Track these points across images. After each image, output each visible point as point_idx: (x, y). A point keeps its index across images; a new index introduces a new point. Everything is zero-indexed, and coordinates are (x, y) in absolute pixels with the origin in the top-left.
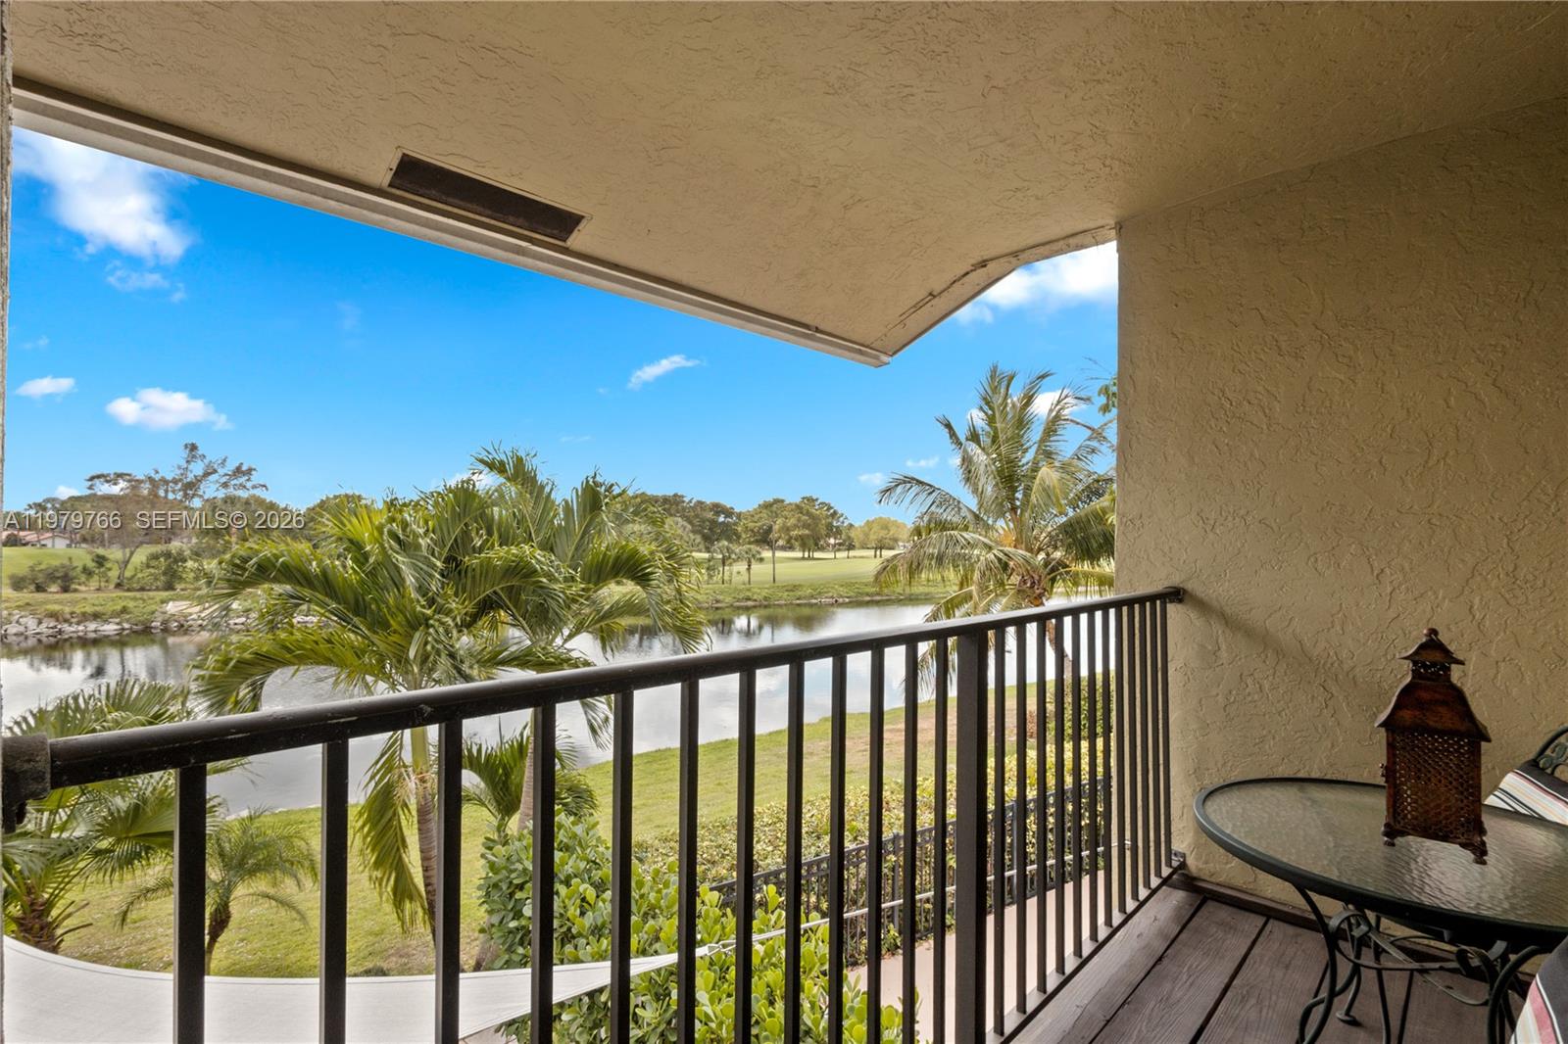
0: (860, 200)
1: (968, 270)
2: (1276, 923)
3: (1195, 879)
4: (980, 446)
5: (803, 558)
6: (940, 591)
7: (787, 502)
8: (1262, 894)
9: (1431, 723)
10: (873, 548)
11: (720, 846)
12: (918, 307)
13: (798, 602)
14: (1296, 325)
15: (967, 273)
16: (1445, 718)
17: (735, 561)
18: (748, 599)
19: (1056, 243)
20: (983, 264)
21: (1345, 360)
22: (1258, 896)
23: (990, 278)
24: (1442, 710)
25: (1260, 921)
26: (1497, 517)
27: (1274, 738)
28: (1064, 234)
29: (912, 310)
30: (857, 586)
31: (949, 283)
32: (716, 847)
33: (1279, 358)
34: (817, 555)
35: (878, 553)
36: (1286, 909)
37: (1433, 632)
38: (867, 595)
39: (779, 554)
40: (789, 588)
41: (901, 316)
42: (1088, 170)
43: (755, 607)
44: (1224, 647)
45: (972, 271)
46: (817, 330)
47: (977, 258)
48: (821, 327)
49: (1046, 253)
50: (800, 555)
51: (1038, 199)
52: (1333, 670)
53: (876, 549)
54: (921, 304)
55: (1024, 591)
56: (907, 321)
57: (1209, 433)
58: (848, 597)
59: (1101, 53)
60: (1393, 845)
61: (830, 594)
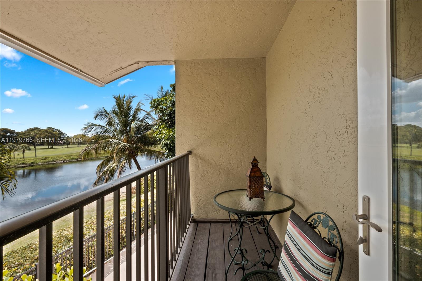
0: (104, 32)
1: (133, 63)
2: (212, 224)
3: (195, 219)
4: (116, 115)
5: (49, 148)
6: (101, 156)
7: (41, 129)
8: (209, 219)
9: (256, 175)
10: (77, 144)
11: (24, 257)
12: (116, 71)
13: (47, 163)
14: (213, 93)
15: (133, 64)
16: (258, 174)
17: (16, 150)
18: (24, 164)
19: (159, 62)
20: (138, 63)
21: (222, 102)
22: (208, 219)
23: (139, 67)
24: (258, 172)
25: (209, 224)
26: (246, 135)
27: (210, 183)
28: (161, 60)
29: (115, 71)
30: (72, 156)
31: (127, 66)
32: (22, 258)
33: (210, 99)
34: (54, 147)
35: (79, 146)
36: (213, 220)
37: (255, 157)
38: (76, 159)
39: (37, 147)
40: (43, 159)
41: (111, 72)
42: (172, 45)
43: (27, 166)
44: (200, 164)
45: (134, 64)
46: (81, 71)
47: (137, 61)
48: (83, 70)
49: (155, 64)
50: (47, 147)
51: (158, 48)
52: (221, 167)
53: (78, 144)
54: (118, 70)
55: (130, 155)
56: (113, 75)
57: (196, 115)
58: (68, 160)
59: (185, 16)
60: (251, 201)
61: (61, 160)
